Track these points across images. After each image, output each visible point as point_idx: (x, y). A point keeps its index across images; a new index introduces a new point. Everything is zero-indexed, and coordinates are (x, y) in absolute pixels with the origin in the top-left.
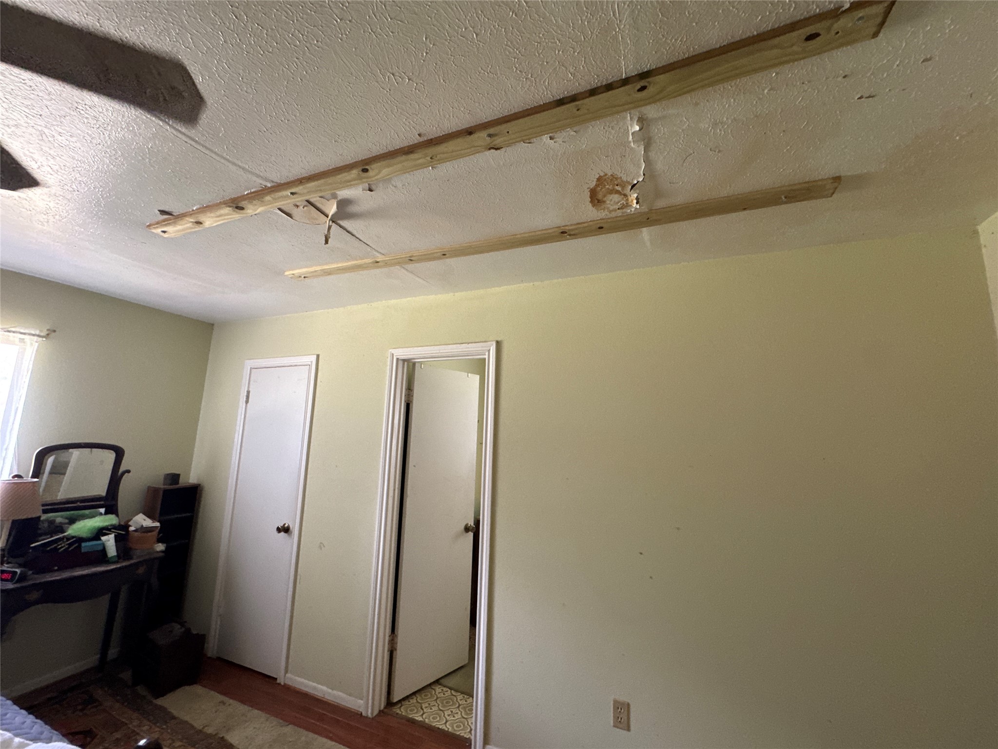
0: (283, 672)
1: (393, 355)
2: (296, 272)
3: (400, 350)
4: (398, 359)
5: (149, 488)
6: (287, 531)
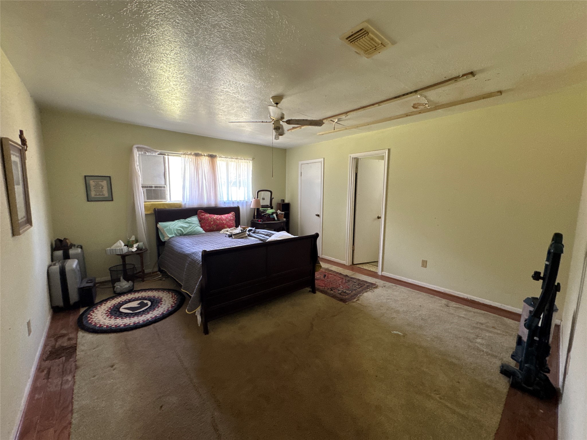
0: (321, 254)
1: (350, 156)
2: (320, 133)
3: (353, 154)
4: (352, 158)
5: (278, 203)
6: (318, 216)
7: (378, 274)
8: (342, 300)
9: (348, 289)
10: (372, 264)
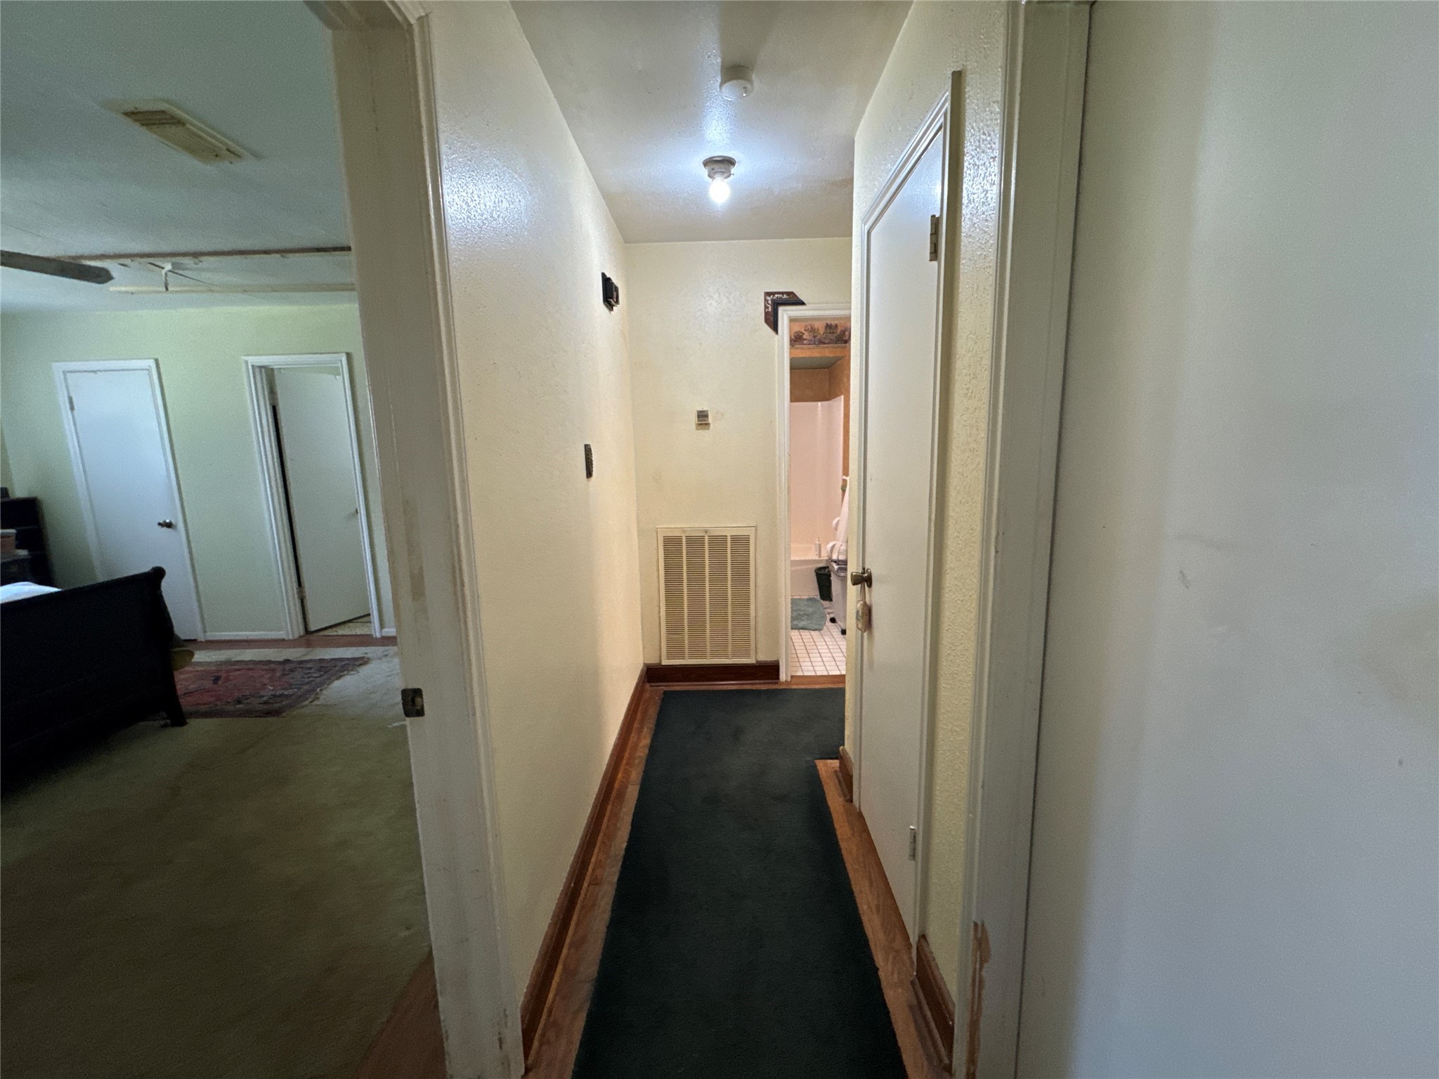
1: (247, 363)
3: (254, 358)
4: (253, 366)
6: (169, 525)
7: (374, 636)
8: (268, 713)
9: (290, 686)
10: (360, 620)
